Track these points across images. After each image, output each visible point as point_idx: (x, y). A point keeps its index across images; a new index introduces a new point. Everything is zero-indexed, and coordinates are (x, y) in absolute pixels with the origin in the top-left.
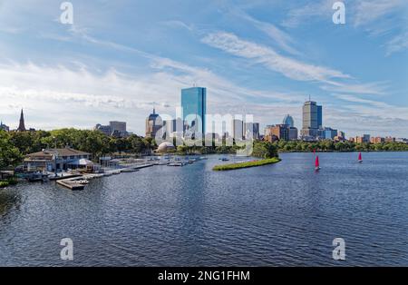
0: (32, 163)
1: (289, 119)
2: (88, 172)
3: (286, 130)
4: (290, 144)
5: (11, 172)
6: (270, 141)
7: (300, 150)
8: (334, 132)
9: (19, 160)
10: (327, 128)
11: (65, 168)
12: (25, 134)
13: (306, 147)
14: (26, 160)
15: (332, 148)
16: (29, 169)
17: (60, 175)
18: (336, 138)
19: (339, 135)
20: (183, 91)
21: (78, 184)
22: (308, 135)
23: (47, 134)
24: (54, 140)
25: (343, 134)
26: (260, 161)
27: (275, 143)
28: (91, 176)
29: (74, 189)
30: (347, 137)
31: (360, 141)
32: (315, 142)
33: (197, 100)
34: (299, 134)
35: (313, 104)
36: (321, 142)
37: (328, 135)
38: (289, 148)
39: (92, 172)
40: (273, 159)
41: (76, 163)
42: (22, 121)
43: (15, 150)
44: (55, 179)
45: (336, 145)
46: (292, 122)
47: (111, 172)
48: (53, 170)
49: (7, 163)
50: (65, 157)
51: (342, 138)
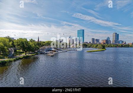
0: (41, 49)
1: (108, 38)
2: (54, 52)
3: (107, 41)
4: (109, 45)
5: (37, 52)
6: (103, 44)
7: (112, 47)
8: (123, 42)
9: (39, 49)
10: (120, 41)
11: (49, 51)
12: (39, 42)
13: (114, 46)
14: (40, 48)
15: (122, 46)
16: (41, 51)
17: (48, 52)
18: (123, 43)
19: (124, 42)
20: (78, 31)
21: (52, 55)
22: (114, 42)
23: (45, 42)
24: (46, 44)
25: (125, 42)
26: (100, 50)
27: (104, 45)
28: (55, 53)
29: (51, 56)
30: (127, 43)
31: (131, 44)
32: (117, 44)
33: (82, 33)
34: (111, 42)
35: (116, 33)
36: (118, 44)
37: (121, 43)
38: (108, 46)
39: (55, 52)
40: (104, 49)
41: (51, 49)
42: (38, 39)
43: (38, 46)
44: (47, 53)
45: (123, 45)
46: (109, 39)
47: (60, 52)
48: (46, 51)
49: (36, 49)
50: (49, 48)
51: (125, 43)
